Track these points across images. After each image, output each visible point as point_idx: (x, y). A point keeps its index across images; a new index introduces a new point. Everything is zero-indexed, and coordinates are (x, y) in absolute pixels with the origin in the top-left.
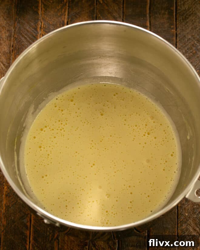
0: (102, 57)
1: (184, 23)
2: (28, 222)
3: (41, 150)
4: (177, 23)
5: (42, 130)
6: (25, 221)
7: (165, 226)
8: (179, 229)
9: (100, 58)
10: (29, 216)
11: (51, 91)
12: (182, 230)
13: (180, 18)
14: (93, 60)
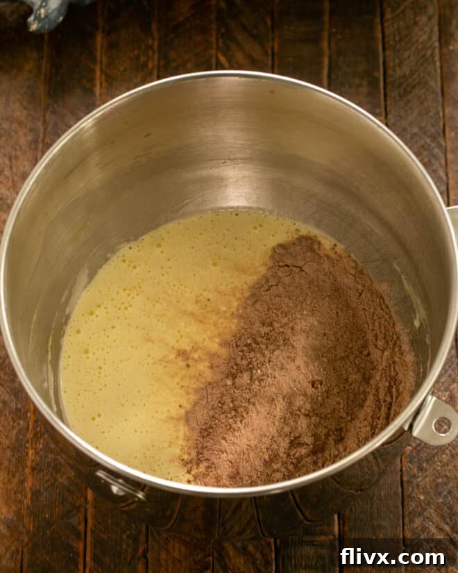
0: (228, 161)
1: (402, 103)
2: (79, 524)
3: (88, 358)
4: (388, 102)
5: (92, 314)
6: (74, 521)
7: (375, 523)
8: (406, 527)
9: (223, 163)
10: (82, 510)
11: (122, 241)
12: (412, 531)
13: (393, 93)
14: (210, 168)
